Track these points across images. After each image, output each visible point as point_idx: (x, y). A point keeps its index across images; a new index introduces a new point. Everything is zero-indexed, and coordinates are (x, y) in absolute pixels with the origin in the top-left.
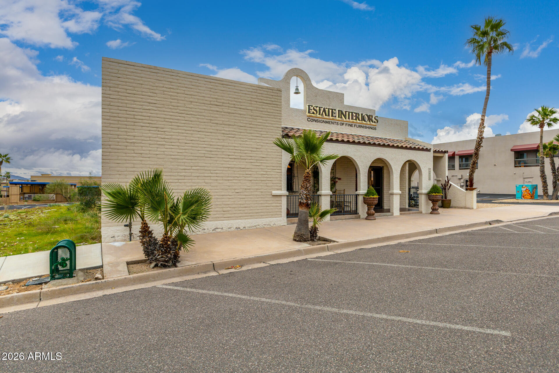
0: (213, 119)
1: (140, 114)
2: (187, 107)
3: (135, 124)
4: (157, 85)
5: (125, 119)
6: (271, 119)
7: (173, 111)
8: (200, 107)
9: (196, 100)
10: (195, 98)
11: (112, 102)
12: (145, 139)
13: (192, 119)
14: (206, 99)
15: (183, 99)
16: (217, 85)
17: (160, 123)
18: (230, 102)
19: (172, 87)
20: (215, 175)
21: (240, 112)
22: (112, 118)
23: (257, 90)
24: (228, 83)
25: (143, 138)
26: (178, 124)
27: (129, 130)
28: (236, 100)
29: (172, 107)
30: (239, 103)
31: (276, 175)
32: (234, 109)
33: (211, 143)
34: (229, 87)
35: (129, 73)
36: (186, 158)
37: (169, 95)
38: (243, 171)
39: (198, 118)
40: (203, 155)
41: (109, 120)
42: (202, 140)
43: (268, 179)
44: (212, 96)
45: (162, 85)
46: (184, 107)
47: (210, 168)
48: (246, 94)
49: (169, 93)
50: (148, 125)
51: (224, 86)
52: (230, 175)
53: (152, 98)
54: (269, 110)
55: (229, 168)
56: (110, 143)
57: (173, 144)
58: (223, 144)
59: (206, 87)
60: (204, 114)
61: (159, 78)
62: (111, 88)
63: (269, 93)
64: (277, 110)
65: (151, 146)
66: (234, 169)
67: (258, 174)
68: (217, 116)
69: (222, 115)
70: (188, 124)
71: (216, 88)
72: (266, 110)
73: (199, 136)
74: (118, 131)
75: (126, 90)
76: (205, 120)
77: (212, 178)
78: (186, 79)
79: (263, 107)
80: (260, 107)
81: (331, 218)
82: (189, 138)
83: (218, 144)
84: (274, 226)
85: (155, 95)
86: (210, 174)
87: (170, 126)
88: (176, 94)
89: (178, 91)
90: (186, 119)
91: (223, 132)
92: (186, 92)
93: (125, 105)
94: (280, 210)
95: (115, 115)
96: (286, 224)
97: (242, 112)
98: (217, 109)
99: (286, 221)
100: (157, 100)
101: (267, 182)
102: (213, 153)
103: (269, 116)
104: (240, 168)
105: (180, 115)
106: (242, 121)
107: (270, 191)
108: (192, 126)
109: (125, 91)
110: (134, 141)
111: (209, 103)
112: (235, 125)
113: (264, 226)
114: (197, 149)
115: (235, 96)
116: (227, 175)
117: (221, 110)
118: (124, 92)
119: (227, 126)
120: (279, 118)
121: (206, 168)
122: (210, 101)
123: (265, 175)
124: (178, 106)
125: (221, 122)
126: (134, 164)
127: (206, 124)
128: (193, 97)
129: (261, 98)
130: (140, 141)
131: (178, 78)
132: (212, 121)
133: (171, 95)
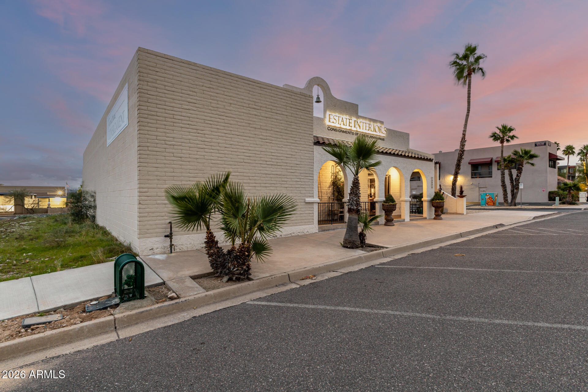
0: (251, 122)
1: (180, 113)
2: (226, 109)
3: (175, 124)
4: (196, 83)
5: (164, 119)
6: (304, 126)
7: (213, 112)
8: (239, 110)
9: (236, 102)
10: (234, 100)
11: (150, 98)
12: (185, 141)
13: (232, 122)
14: (245, 101)
15: (223, 100)
16: (255, 87)
17: (200, 124)
18: (267, 106)
19: (211, 86)
20: (253, 181)
21: (276, 117)
22: (150, 117)
23: (292, 95)
24: (265, 87)
25: (182, 140)
26: (218, 127)
27: (168, 131)
28: (273, 104)
29: (212, 108)
30: (275, 108)
31: (308, 182)
32: (271, 113)
33: (250, 148)
34: (266, 90)
35: (168, 68)
36: (226, 163)
37: (209, 95)
38: (280, 178)
39: (237, 121)
40: (242, 161)
41: (147, 118)
42: (240, 144)
43: (302, 186)
44: (250, 99)
45: (201, 84)
46: (224, 109)
47: (249, 174)
48: (281, 99)
49: (209, 93)
50: (188, 126)
51: (262, 89)
52: (267, 182)
53: (191, 97)
54: (302, 117)
55: (266, 174)
56: (148, 144)
57: (213, 147)
58: (261, 149)
59: (245, 89)
60: (243, 117)
61: (198, 76)
62: (149, 84)
63: (302, 99)
64: (310, 117)
65: (191, 149)
66: (271, 176)
67: (293, 181)
68: (255, 120)
69: (260, 119)
70: (228, 127)
71: (254, 90)
72: (299, 116)
73: (238, 140)
74: (157, 131)
75: (165, 86)
76: (244, 124)
77: (251, 185)
78: (225, 79)
79: (297, 113)
80: (295, 112)
82: (229, 142)
83: (257, 149)
84: (308, 233)
85: (195, 94)
86: (249, 181)
87: (210, 129)
88: (215, 94)
89: (218, 91)
90: (226, 121)
91: (261, 137)
92: (226, 93)
93: (164, 103)
94: (312, 218)
95: (153, 113)
96: (317, 231)
97: (278, 118)
98: (255, 113)
99: (317, 228)
100: (196, 100)
101: (301, 189)
102: (251, 158)
103: (302, 122)
104: (277, 175)
105: (220, 117)
106: (278, 127)
107: (303, 198)
108: (231, 129)
109: (163, 87)
110: (173, 143)
111: (247, 105)
112: (272, 130)
113: (298, 234)
114: (236, 153)
115: (272, 101)
116: (265, 182)
117: (259, 114)
118: (162, 89)
119: (264, 131)
120: (311, 125)
121: (245, 174)
122: (249, 104)
123: (299, 182)
124: (217, 108)
125: (259, 127)
126: (173, 168)
127: (245, 128)
128: (232, 98)
129: (296, 104)
130: (180, 143)
131: (217, 77)
132: (250, 125)
133: (211, 96)
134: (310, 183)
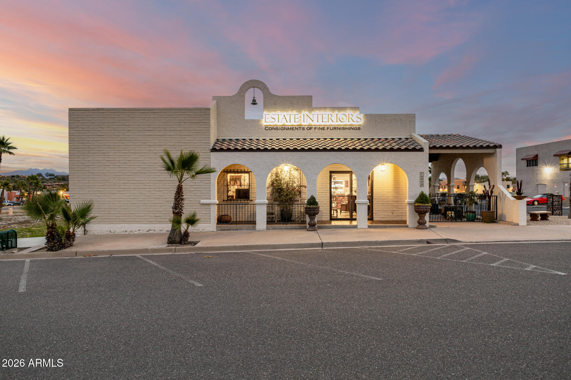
0: (146, 142)
1: (93, 144)
2: (126, 135)
3: (89, 152)
4: (104, 121)
5: (83, 149)
6: (199, 136)
7: (115, 139)
8: (136, 134)
9: (133, 129)
10: (131, 127)
11: (75, 138)
12: (96, 162)
13: (130, 144)
14: (141, 126)
15: (123, 129)
16: (149, 114)
17: (106, 149)
18: (161, 127)
19: (114, 121)
20: (148, 187)
21: (170, 134)
22: (75, 149)
23: (185, 112)
24: (159, 111)
25: (94, 162)
26: (119, 149)
27: (85, 157)
28: (166, 124)
29: (115, 137)
30: (168, 127)
31: (204, 185)
32: (164, 131)
33: (145, 162)
34: (159, 114)
35: (85, 117)
36: (126, 174)
37: (113, 128)
38: (173, 183)
39: (134, 143)
40: (138, 172)
41: (73, 151)
42: (137, 159)
43: (197, 189)
44: (145, 124)
45: (107, 121)
46: (124, 135)
47: (144, 182)
48: (175, 118)
49: (112, 126)
50: (98, 152)
51: (155, 114)
52: (161, 187)
53: (100, 132)
54: (197, 129)
55: (160, 181)
56: (74, 167)
57: (115, 164)
58: (155, 161)
59: (141, 117)
60: (139, 139)
61: (105, 116)
62: (74, 129)
63: (197, 114)
64: (206, 128)
65: (100, 167)
66: (165, 182)
67: (187, 185)
68: (150, 139)
69: (154, 138)
70: (127, 148)
71: (149, 116)
72: (194, 129)
73: (135, 156)
74: (79, 158)
75: (83, 128)
76: (140, 144)
77: (146, 190)
78: (125, 114)
79: (192, 126)
80: (189, 126)
81: (267, 227)
82: (127, 159)
83: (152, 161)
84: (203, 231)
85: (103, 129)
86: (144, 187)
87: (113, 151)
88: (117, 126)
89: (119, 124)
90: (125, 144)
91: (155, 152)
92: (125, 124)
93: (83, 139)
94: (209, 217)
95: (77, 147)
96: (215, 230)
97: (172, 134)
98: (150, 134)
99: (215, 227)
100: (104, 133)
101: (196, 192)
102: (146, 169)
103: (197, 134)
104: (170, 181)
105: (120, 142)
106: (171, 141)
107: (199, 200)
108: (129, 149)
109: (82, 129)
110: (88, 164)
111: (143, 129)
112: (165, 145)
113: (193, 231)
114: (133, 167)
115: (165, 121)
116: (159, 187)
117: (153, 134)
118: (82, 131)
119: (159, 147)
120: (207, 134)
121: (141, 182)
122: (144, 128)
123: (194, 186)
124: (119, 135)
125: (153, 144)
126: (89, 180)
127: (141, 146)
128: (130, 126)
129: (190, 119)
130: (93, 164)
131: (118, 114)
132: (145, 144)
133: (114, 128)
134: (206, 186)
